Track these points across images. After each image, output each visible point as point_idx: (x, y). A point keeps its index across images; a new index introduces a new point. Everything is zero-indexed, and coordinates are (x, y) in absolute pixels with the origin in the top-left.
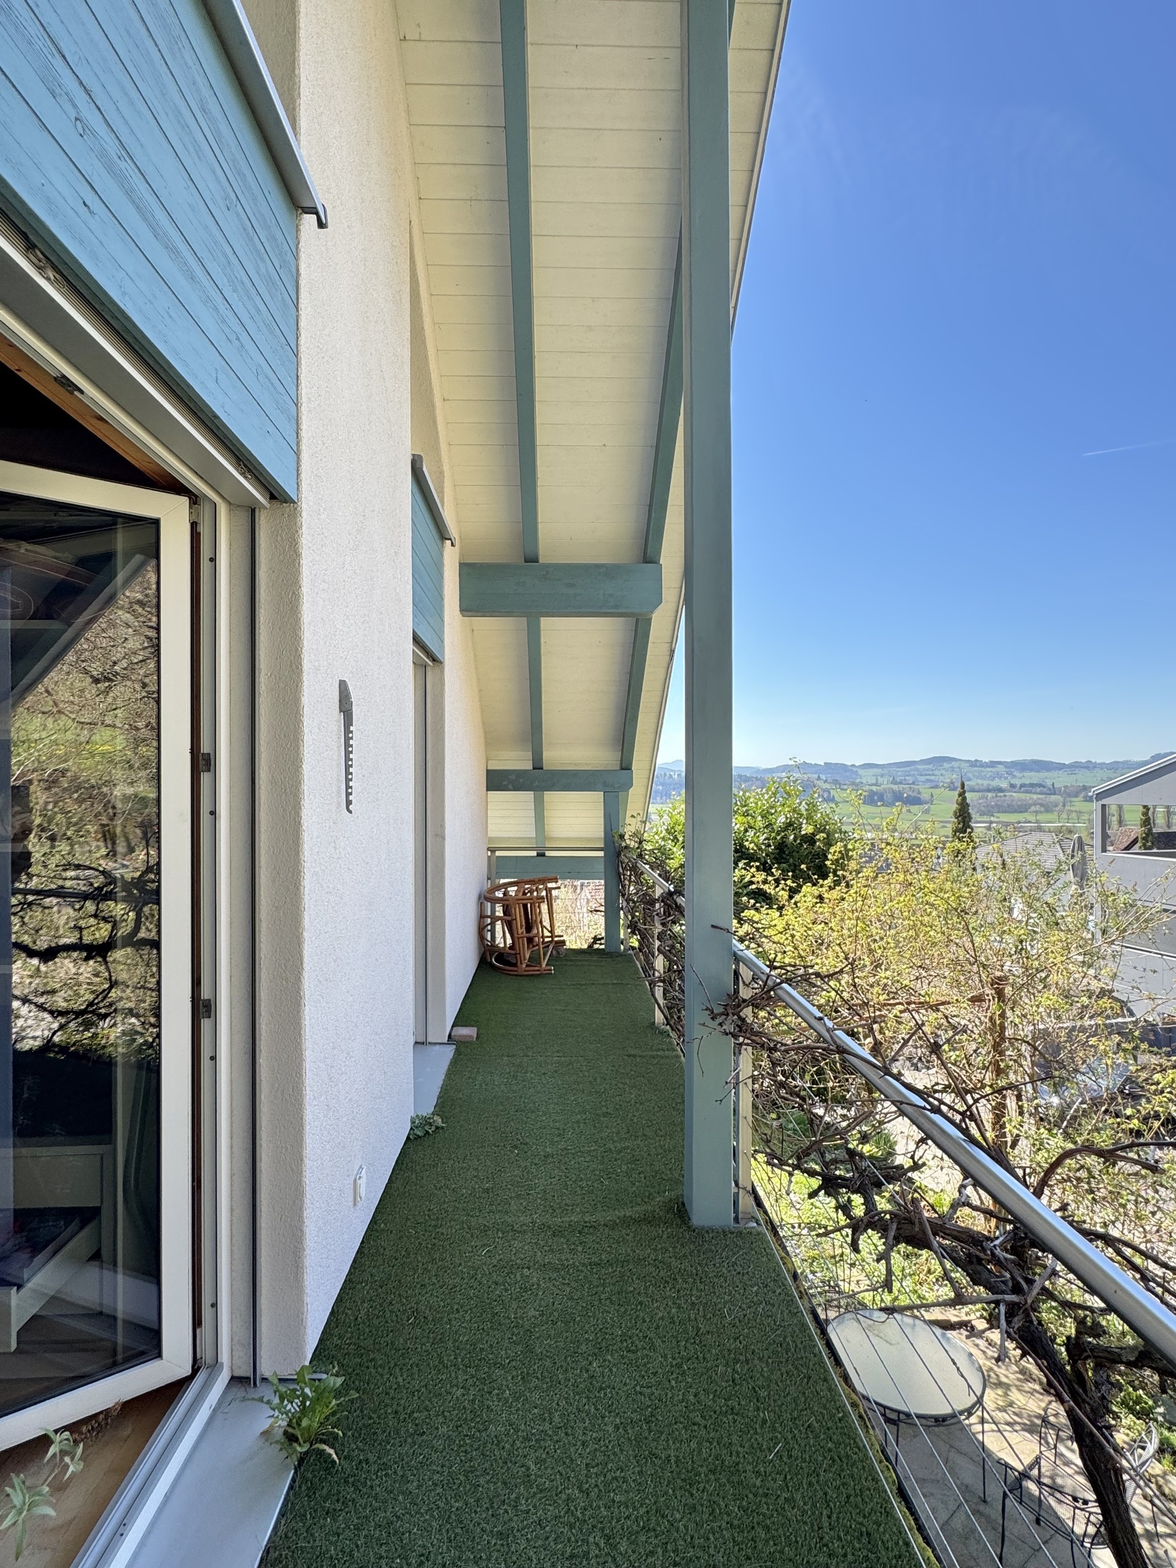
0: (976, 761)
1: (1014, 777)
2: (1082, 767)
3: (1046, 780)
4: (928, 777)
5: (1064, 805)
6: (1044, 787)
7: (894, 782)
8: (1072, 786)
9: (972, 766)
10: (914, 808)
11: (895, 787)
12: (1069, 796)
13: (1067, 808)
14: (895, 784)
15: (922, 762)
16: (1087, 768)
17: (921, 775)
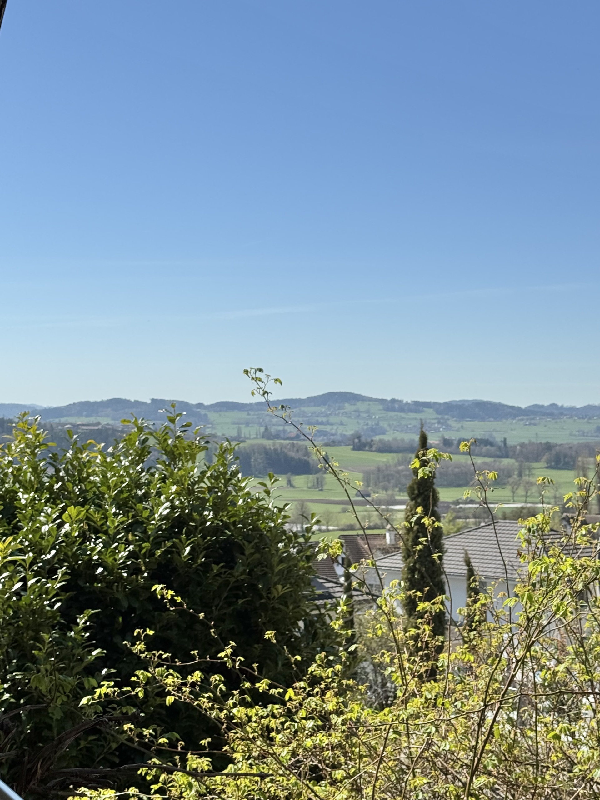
0: (393, 401)
1: (449, 428)
2: (544, 414)
3: (495, 434)
4: (322, 427)
5: (520, 475)
6: (491, 444)
7: (267, 435)
8: (531, 444)
9: (388, 409)
10: (300, 480)
11: (268, 443)
12: (528, 459)
13: (525, 478)
14: (269, 439)
15: (313, 401)
16: (551, 414)
17: (310, 423)
